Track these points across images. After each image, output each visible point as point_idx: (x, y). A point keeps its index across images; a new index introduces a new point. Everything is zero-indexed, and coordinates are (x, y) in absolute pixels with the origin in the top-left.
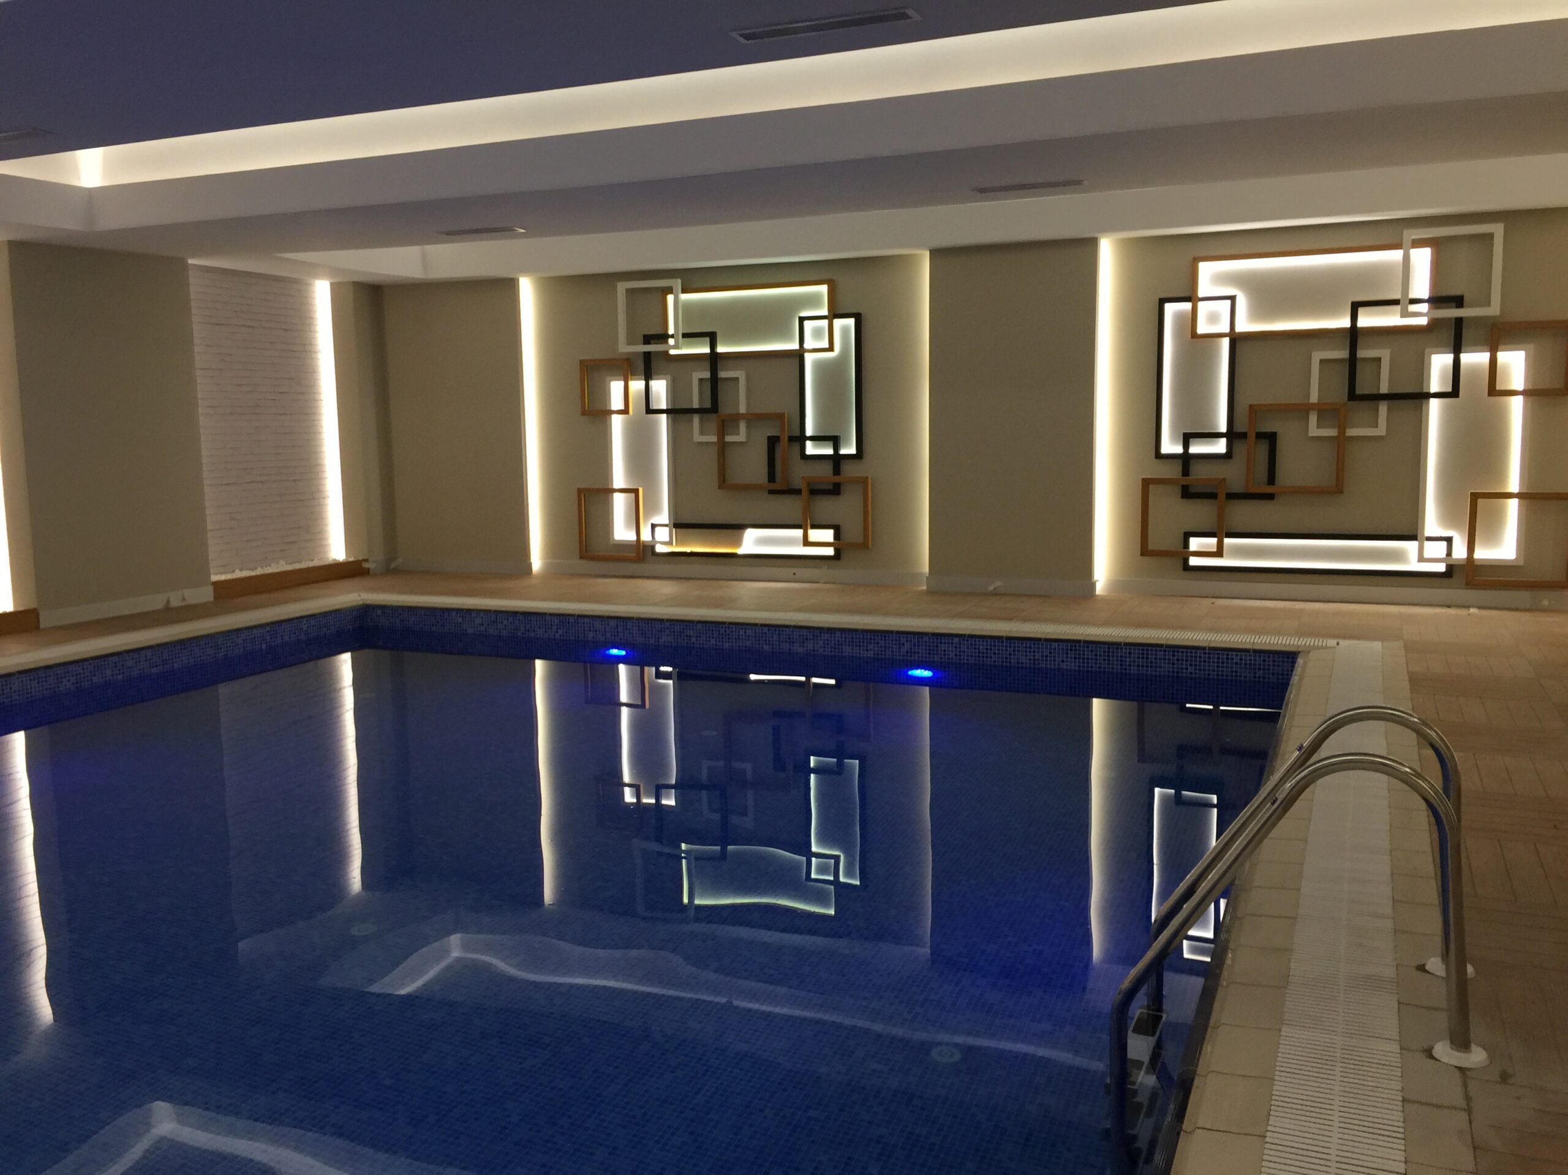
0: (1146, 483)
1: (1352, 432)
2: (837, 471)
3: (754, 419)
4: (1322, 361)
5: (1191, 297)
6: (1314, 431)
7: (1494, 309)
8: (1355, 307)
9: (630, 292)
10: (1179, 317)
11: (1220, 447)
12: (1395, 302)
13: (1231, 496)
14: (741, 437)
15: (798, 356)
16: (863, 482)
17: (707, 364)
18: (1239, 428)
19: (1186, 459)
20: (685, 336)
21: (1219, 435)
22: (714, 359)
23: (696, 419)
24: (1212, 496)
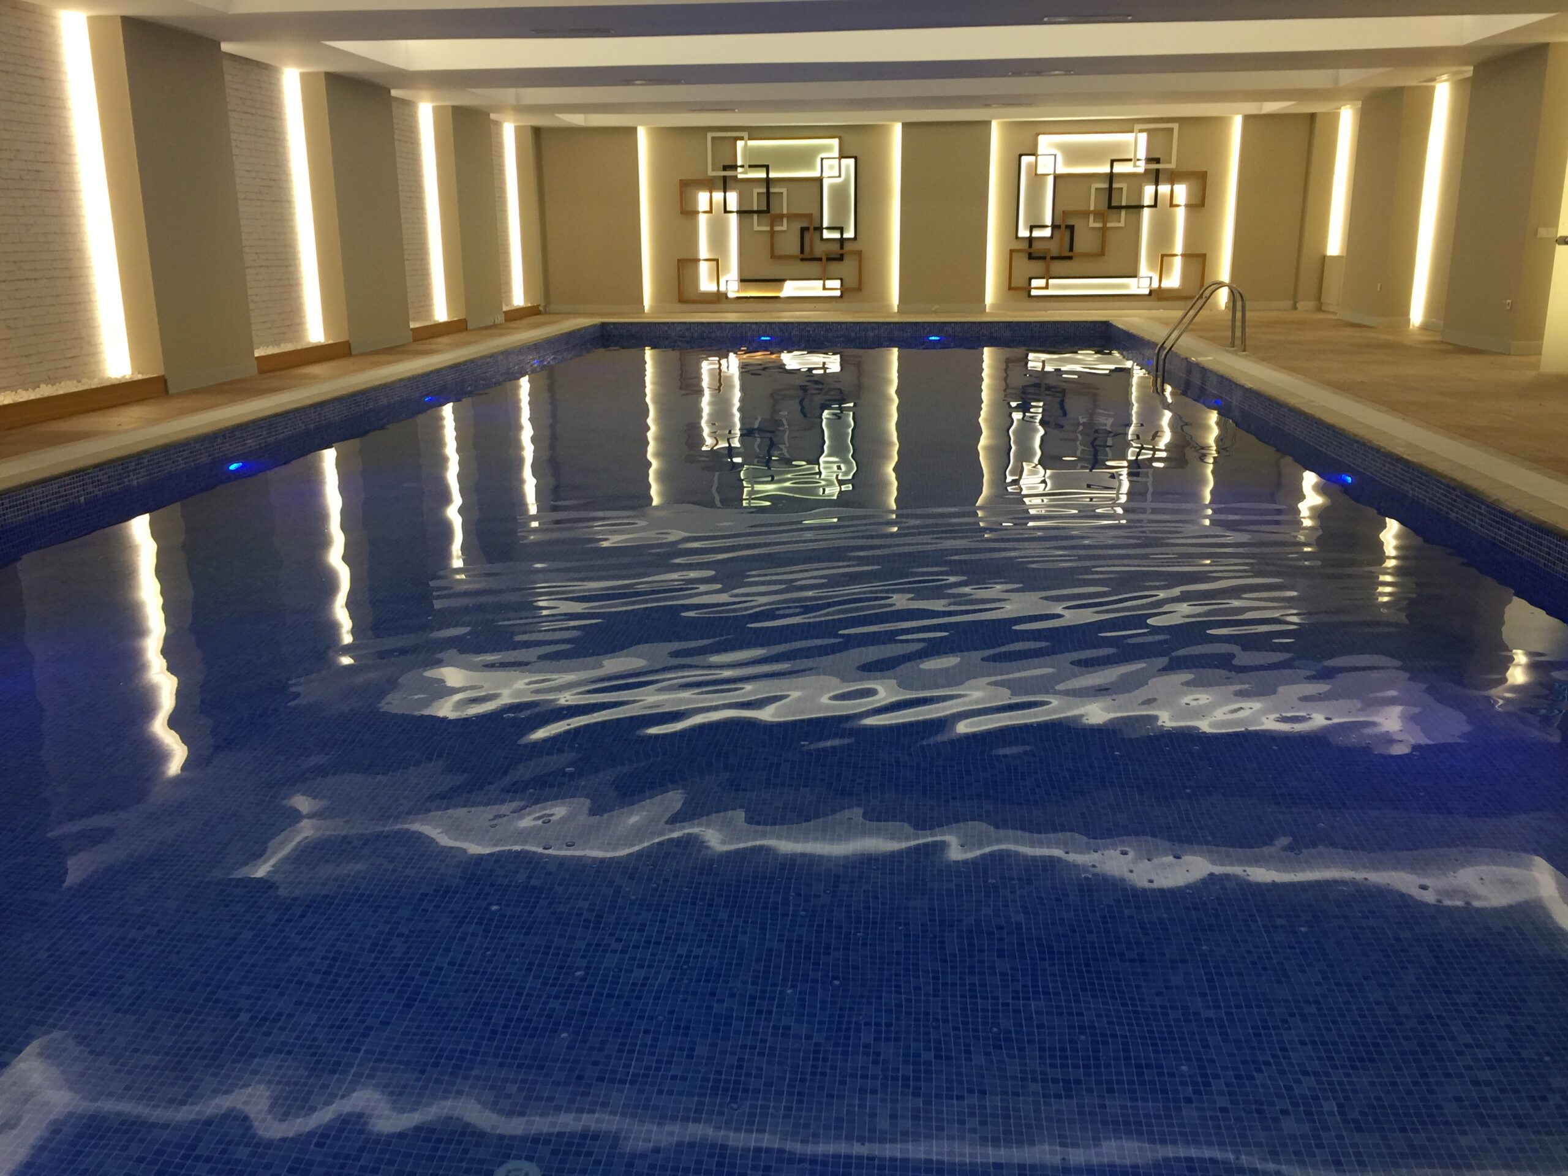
0: (1012, 251)
1: (1109, 225)
2: (842, 248)
3: (791, 217)
4: (1097, 189)
5: (1034, 154)
6: (1092, 224)
7: (1172, 166)
8: (1112, 162)
9: (713, 138)
10: (1029, 165)
11: (1047, 233)
12: (1130, 160)
13: (1053, 258)
14: (784, 228)
15: (820, 181)
16: (859, 254)
17: (765, 184)
18: (1057, 223)
19: (1031, 240)
20: (750, 166)
21: (1047, 226)
22: (768, 181)
23: (755, 216)
24: (1044, 258)
